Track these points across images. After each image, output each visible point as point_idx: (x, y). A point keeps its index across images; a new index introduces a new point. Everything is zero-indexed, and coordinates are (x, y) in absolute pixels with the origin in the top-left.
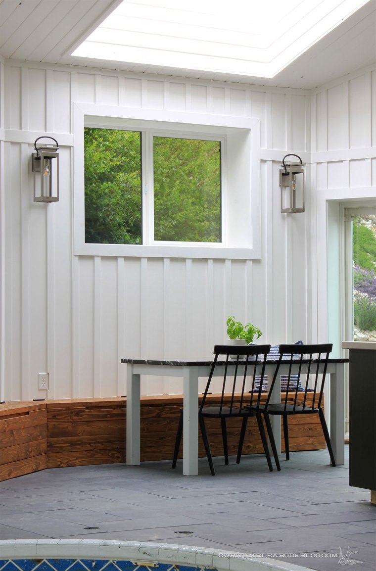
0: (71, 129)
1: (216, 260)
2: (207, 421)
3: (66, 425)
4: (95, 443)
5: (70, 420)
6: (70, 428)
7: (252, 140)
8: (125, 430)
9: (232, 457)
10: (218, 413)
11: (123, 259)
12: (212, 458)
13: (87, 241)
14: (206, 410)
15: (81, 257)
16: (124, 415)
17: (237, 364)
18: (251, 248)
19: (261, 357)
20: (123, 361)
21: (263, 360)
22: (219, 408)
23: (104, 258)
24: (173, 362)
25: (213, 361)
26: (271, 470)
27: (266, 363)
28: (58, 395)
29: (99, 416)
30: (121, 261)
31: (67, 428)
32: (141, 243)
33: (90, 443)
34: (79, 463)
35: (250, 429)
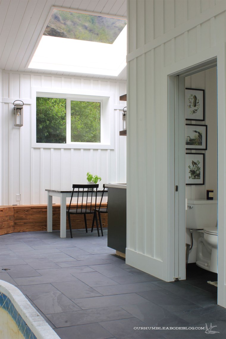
0: (31, 97)
1: (94, 150)
2: (71, 215)
3: (22, 215)
4: (35, 223)
5: (24, 213)
6: (24, 217)
7: (111, 101)
8: (46, 218)
9: (89, 229)
10: (76, 212)
11: (53, 149)
12: (72, 230)
13: (37, 142)
14: (71, 211)
15: (34, 148)
16: (46, 212)
17: (87, 192)
18: (110, 145)
19: (95, 189)
20: (46, 190)
21: (96, 191)
22: (76, 210)
23: (44, 149)
24: (57, 191)
25: (72, 191)
26: (99, 236)
27: (97, 192)
28: (25, 203)
29: (37, 212)
30: (52, 150)
31: (22, 216)
32: (66, 143)
33: (33, 223)
34: (28, 231)
35: (104, 217)
